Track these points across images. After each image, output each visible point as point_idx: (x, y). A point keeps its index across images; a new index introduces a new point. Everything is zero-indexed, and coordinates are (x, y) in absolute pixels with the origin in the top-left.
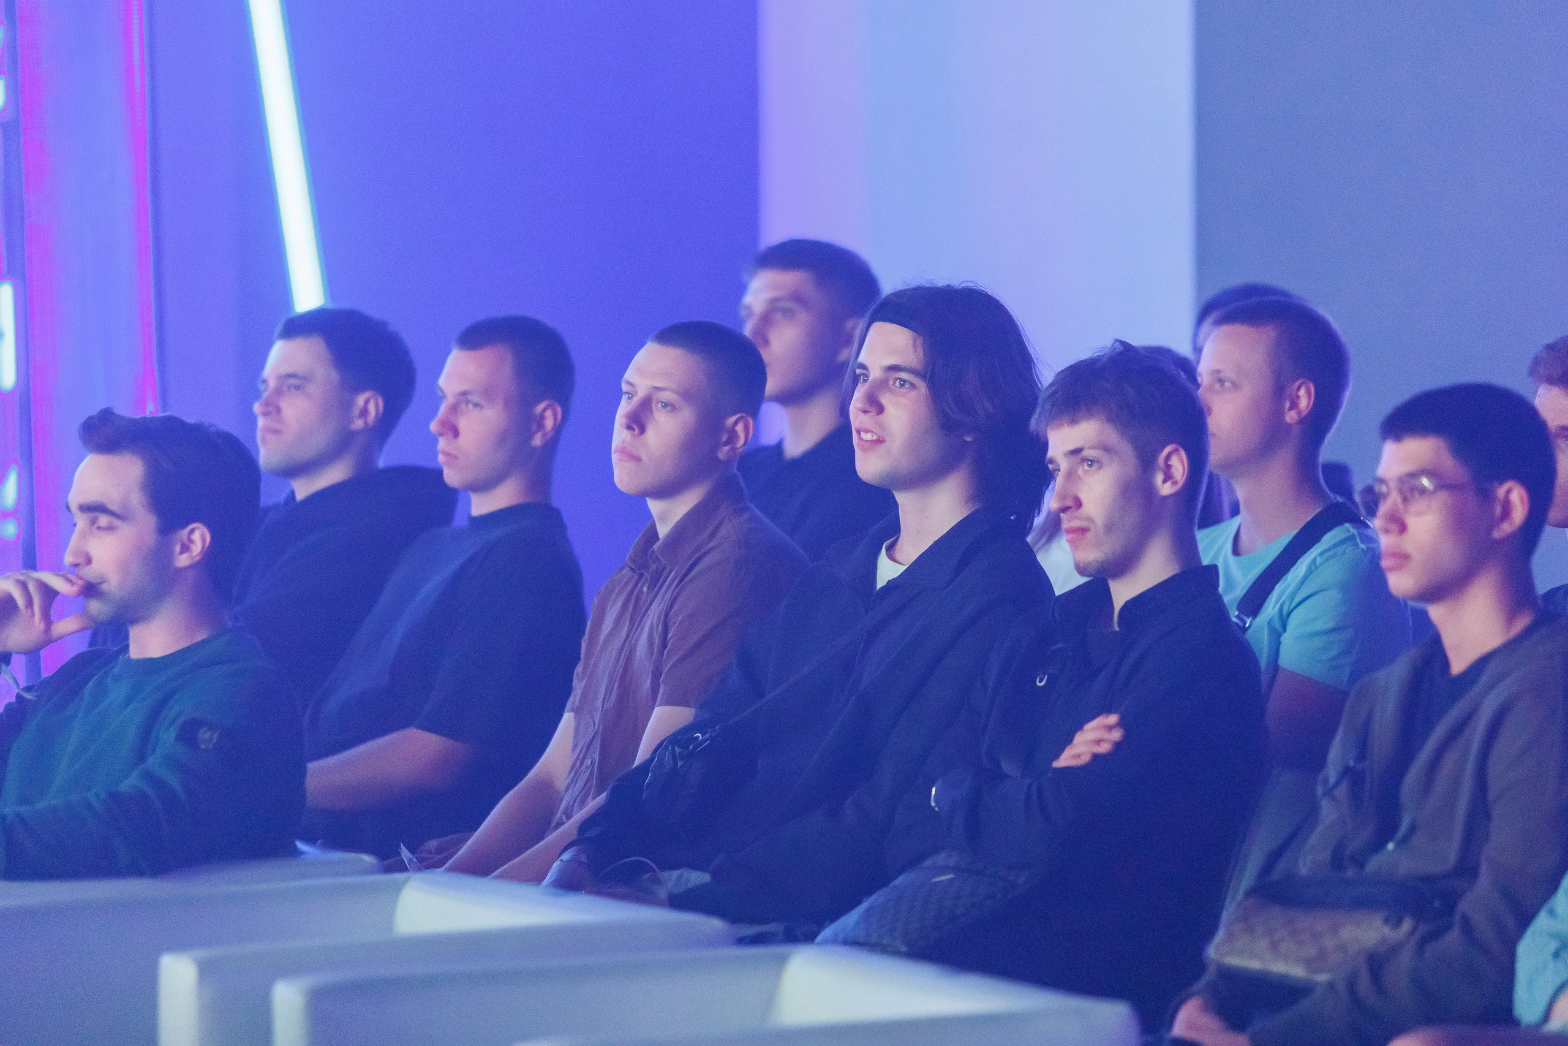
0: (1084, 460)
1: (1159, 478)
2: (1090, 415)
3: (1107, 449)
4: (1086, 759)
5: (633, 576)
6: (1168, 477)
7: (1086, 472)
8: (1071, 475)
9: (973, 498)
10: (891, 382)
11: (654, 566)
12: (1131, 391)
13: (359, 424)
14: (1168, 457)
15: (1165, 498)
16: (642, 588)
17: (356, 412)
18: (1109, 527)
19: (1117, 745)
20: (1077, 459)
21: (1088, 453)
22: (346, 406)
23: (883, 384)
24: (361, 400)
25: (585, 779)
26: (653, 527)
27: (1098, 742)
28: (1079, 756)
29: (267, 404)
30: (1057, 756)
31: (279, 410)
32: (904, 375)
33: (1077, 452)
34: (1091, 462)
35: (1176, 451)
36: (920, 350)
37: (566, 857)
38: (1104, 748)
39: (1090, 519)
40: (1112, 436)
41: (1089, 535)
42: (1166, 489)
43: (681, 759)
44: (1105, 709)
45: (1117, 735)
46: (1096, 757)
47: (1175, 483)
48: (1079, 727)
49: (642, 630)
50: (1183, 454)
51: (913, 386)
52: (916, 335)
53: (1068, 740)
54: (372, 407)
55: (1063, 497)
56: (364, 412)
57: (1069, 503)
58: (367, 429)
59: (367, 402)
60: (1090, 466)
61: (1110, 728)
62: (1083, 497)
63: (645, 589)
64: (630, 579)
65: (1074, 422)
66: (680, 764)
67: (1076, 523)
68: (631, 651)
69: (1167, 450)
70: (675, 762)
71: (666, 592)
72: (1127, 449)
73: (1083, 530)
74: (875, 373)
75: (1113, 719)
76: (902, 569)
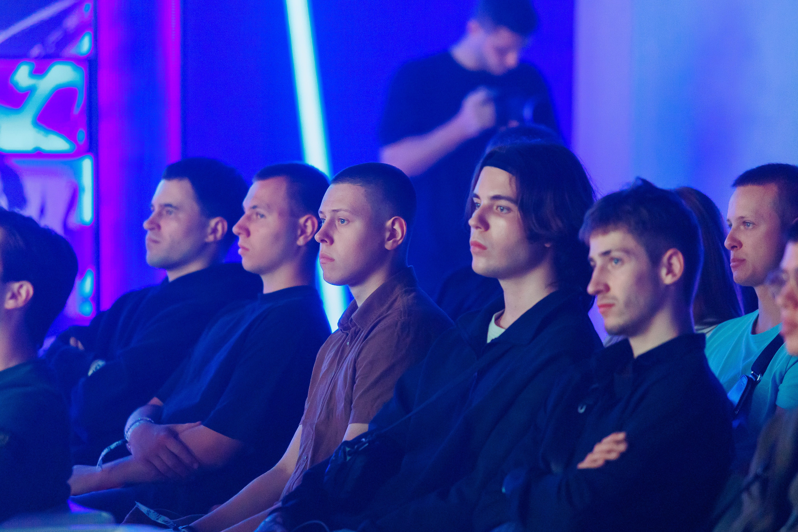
0: (612, 259)
1: (664, 271)
2: (616, 229)
3: (627, 251)
4: (600, 463)
5: (343, 336)
6: (670, 271)
7: (613, 267)
8: (603, 269)
9: (550, 285)
10: (495, 207)
11: (353, 329)
12: (644, 213)
13: (211, 238)
14: (670, 258)
15: (668, 286)
16: (346, 343)
17: (209, 230)
18: (628, 304)
19: (623, 455)
20: (607, 258)
21: (615, 254)
22: (203, 226)
23: (489, 208)
24: (213, 222)
25: (302, 469)
26: (355, 302)
27: (609, 451)
28: (595, 461)
29: (152, 222)
30: (582, 459)
31: (159, 227)
32: (503, 203)
33: (606, 253)
34: (618, 260)
35: (674, 254)
36: (514, 186)
37: (268, 520)
38: (613, 456)
39: (614, 298)
40: (631, 242)
41: (614, 309)
42: (668, 280)
43: (350, 455)
44: (618, 429)
45: (622, 447)
46: (608, 463)
47: (674, 275)
48: (599, 440)
49: (342, 369)
50: (680, 256)
51: (509, 210)
52: (511, 175)
53: (590, 449)
54: (220, 227)
55: (598, 284)
56: (215, 231)
57: (601, 288)
58: (216, 242)
59: (217, 224)
60: (616, 263)
61: (618, 442)
62: (611, 284)
63: (348, 343)
64: (342, 336)
65: (605, 232)
66: (348, 458)
67: (605, 301)
68: (335, 383)
69: (669, 253)
70: (345, 458)
71: (357, 345)
72: (641, 251)
73: (610, 306)
74: (484, 202)
75: (621, 436)
76: (503, 331)
